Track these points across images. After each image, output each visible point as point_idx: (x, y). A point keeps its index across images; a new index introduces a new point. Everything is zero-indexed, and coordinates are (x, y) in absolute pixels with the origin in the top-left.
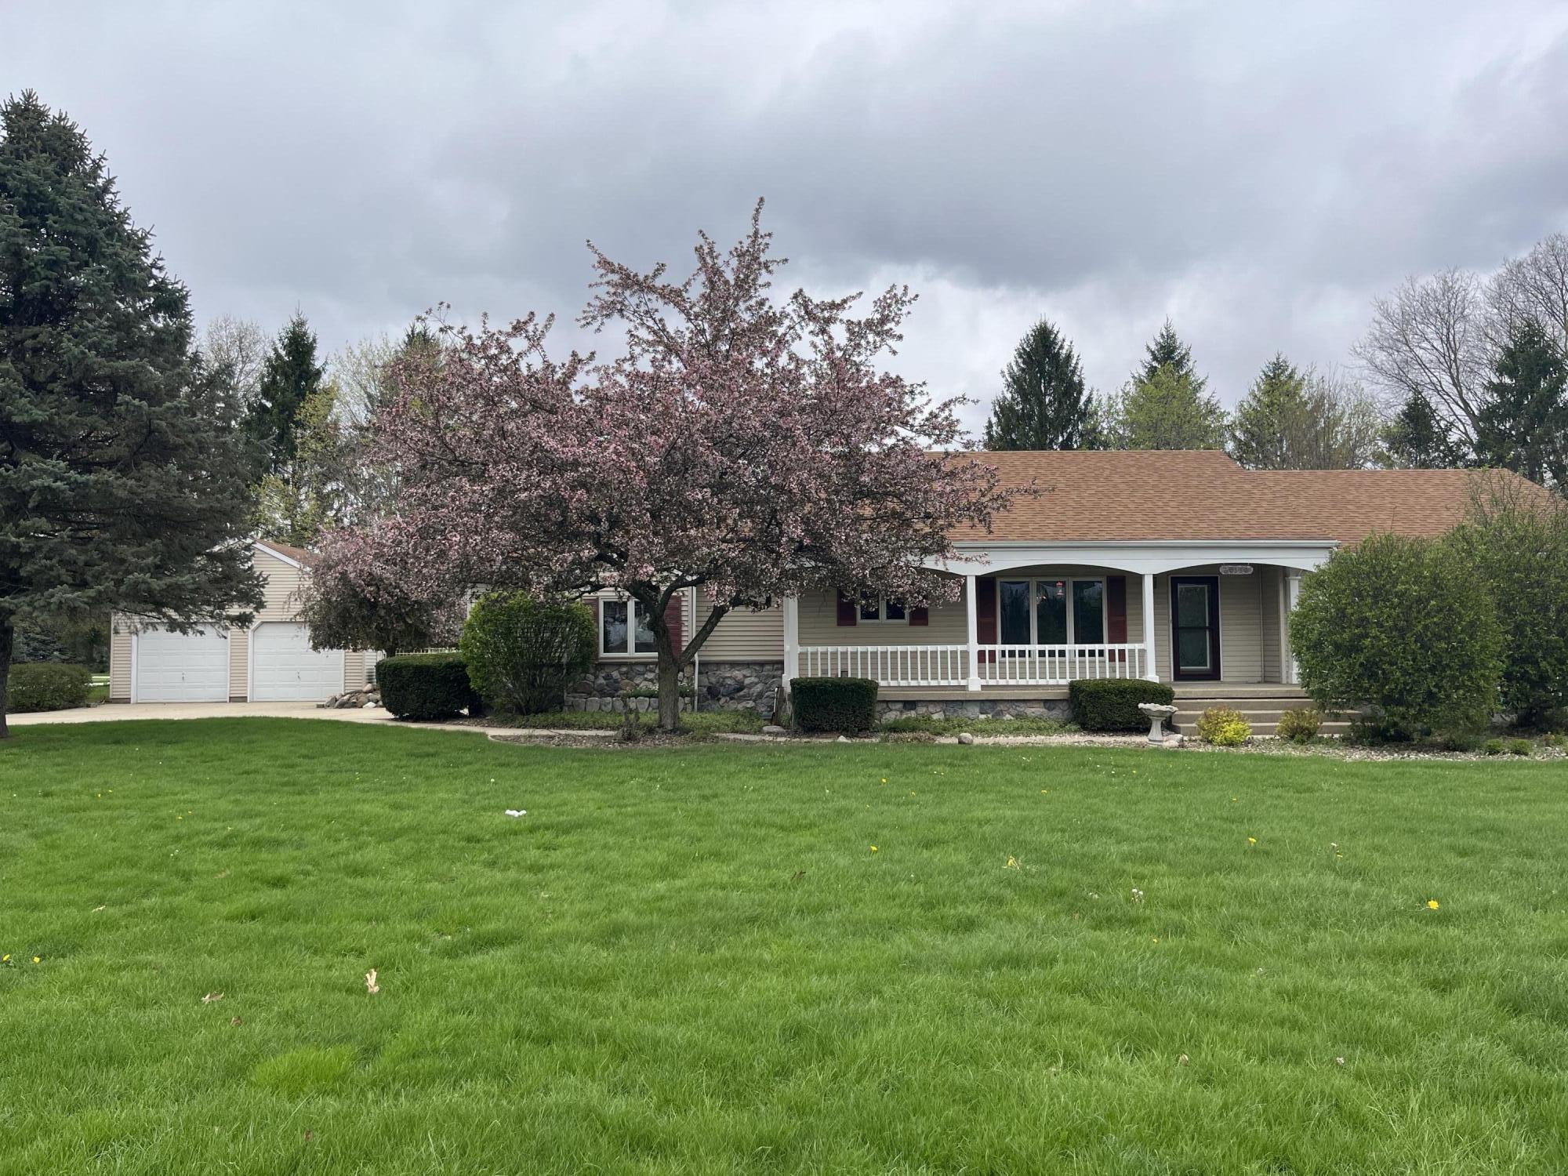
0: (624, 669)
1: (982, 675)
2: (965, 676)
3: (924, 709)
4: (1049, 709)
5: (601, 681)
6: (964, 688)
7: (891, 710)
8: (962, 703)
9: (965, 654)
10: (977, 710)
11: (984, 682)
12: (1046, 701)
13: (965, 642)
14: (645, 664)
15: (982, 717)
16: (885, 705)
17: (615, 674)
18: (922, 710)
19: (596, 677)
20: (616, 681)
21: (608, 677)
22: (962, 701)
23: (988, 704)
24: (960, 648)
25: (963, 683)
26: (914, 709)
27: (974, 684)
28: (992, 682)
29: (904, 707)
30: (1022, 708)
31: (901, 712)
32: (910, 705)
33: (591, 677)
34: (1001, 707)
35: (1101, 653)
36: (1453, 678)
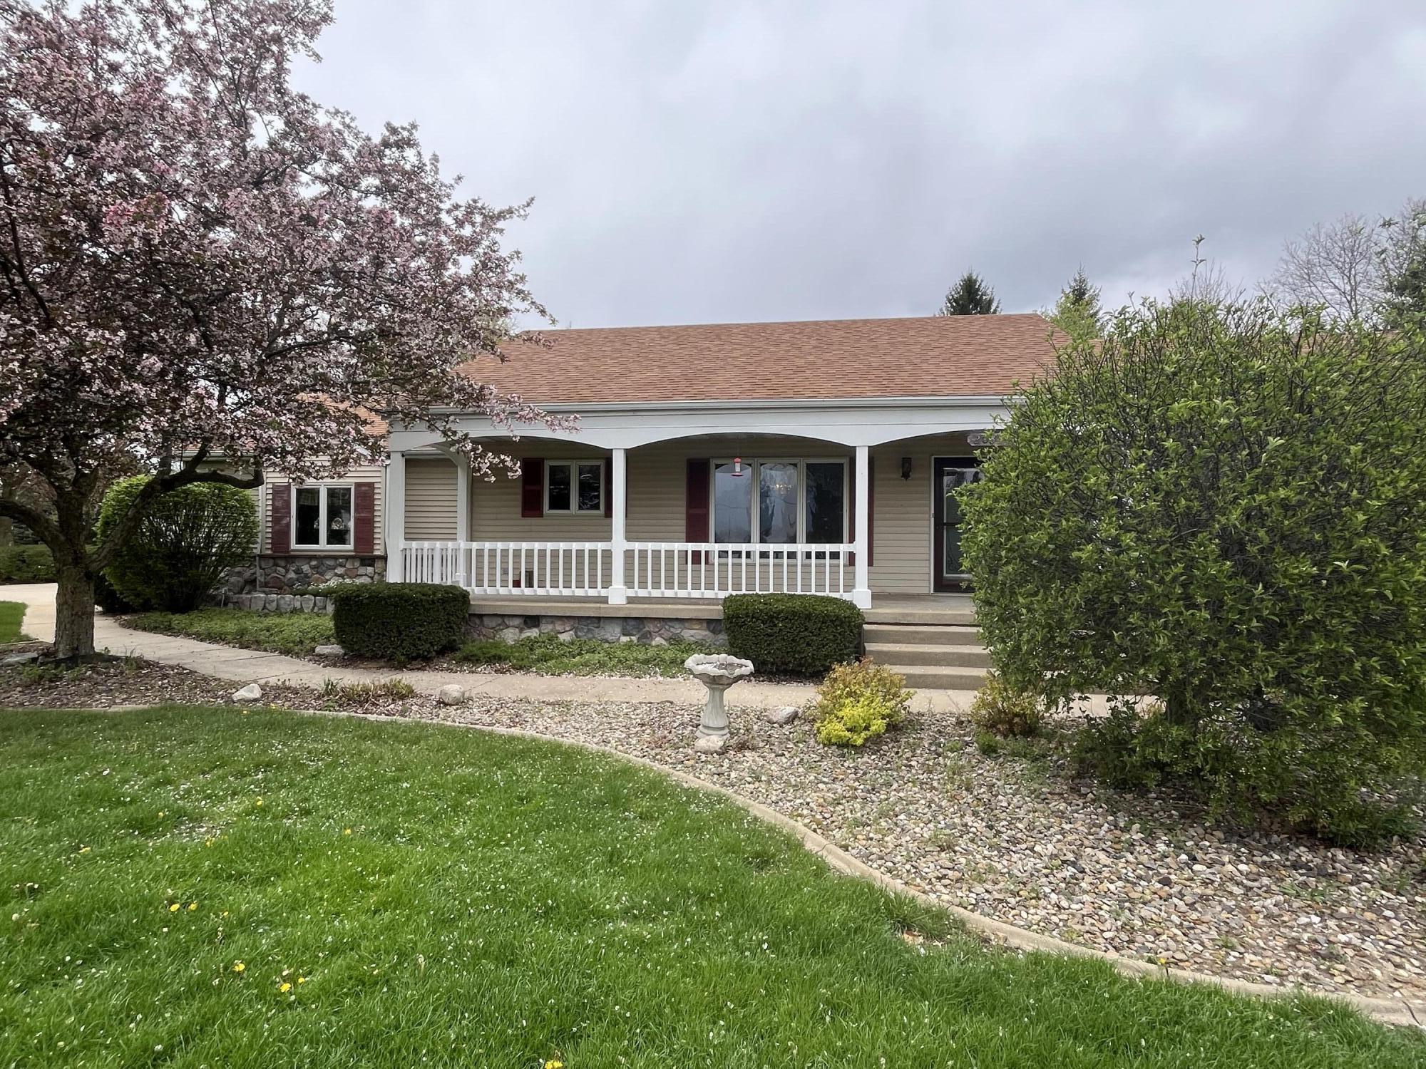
0: (314, 563)
1: (629, 583)
2: (607, 583)
3: (550, 627)
4: (714, 632)
5: (292, 575)
6: (605, 600)
7: (508, 627)
8: (599, 620)
9: (607, 555)
10: (618, 630)
11: (631, 593)
12: (709, 621)
13: (608, 537)
14: (335, 558)
15: (624, 639)
16: (500, 620)
17: (305, 568)
18: (547, 628)
19: (287, 571)
20: (307, 576)
21: (298, 572)
22: (599, 618)
23: (633, 623)
24: (600, 546)
25: (604, 592)
26: (537, 626)
27: (618, 595)
28: (642, 593)
29: (525, 623)
30: (677, 629)
31: (521, 630)
32: (532, 620)
33: (282, 571)
34: (650, 627)
35: (792, 555)
36: (1333, 664)
